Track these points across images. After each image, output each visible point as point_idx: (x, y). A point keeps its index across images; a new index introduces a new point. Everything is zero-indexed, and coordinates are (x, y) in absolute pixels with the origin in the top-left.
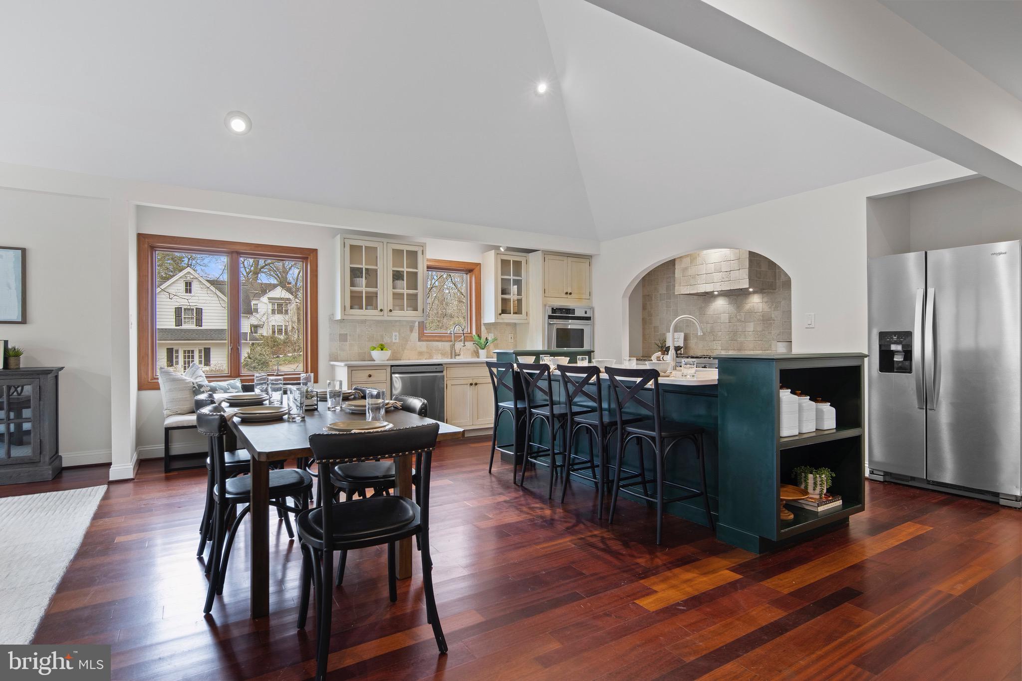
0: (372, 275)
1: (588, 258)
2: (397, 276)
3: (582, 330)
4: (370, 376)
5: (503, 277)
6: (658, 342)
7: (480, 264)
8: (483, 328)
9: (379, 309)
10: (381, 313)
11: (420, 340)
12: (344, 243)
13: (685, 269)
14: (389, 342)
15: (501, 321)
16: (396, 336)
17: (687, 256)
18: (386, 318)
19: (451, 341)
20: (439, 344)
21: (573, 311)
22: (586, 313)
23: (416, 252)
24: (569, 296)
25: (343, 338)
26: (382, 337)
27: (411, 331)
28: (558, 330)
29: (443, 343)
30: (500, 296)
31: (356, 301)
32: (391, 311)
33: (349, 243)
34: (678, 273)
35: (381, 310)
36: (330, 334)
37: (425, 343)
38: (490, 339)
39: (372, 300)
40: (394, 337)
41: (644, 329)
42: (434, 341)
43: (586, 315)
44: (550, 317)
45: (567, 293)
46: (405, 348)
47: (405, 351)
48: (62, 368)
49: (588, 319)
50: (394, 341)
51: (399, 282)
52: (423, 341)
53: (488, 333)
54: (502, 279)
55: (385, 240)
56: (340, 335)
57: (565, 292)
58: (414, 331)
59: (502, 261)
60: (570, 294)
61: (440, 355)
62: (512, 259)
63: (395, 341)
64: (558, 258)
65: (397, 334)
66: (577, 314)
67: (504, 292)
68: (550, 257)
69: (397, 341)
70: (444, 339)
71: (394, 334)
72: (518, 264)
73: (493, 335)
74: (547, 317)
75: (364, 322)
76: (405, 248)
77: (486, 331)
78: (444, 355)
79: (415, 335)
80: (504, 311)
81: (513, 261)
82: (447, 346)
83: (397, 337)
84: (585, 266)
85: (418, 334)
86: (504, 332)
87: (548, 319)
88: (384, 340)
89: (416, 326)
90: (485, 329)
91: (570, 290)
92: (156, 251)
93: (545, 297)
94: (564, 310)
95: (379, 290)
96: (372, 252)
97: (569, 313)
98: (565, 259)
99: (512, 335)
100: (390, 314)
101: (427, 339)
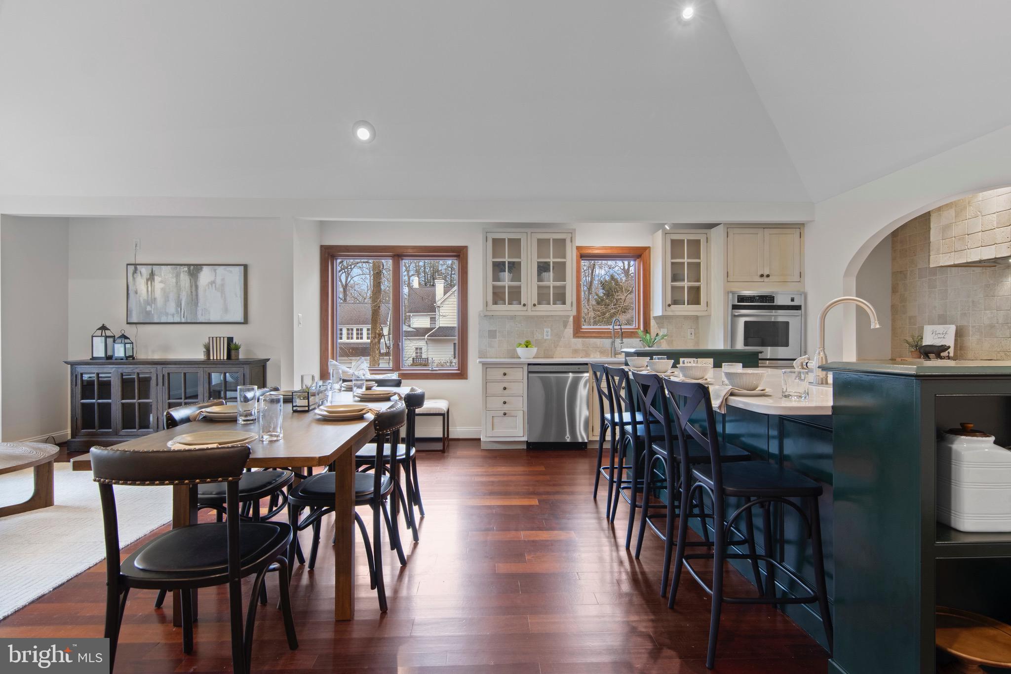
0: (515, 267)
1: (799, 227)
2: (543, 268)
3: (787, 323)
4: (505, 374)
5: (673, 261)
6: (910, 340)
7: (649, 247)
8: (653, 323)
9: (522, 304)
10: (525, 308)
11: (575, 336)
12: (486, 237)
13: (946, 228)
14: (540, 338)
15: (671, 314)
16: (547, 332)
17: (948, 206)
18: (530, 313)
19: (611, 337)
20: (598, 341)
21: (772, 298)
22: (793, 300)
23: (564, 240)
24: (766, 279)
25: (492, 334)
26: (533, 333)
27: (565, 326)
28: (746, 323)
29: (602, 340)
30: (669, 284)
31: (498, 296)
32: (534, 305)
33: (491, 236)
34: (934, 235)
35: (524, 305)
36: (480, 331)
37: (580, 340)
38: (661, 334)
39: (515, 295)
40: (545, 333)
41: (894, 320)
42: (591, 337)
43: (793, 304)
44: (735, 307)
45: (762, 276)
46: (558, 345)
47: (558, 349)
48: (268, 360)
49: (798, 308)
50: (545, 337)
51: (545, 274)
52: (578, 337)
53: (660, 328)
54: (673, 263)
55: (529, 230)
56: (490, 331)
57: (759, 274)
58: (568, 327)
59: (673, 241)
60: (768, 276)
61: (598, 353)
62: (685, 237)
63: (547, 338)
64: (747, 231)
65: (549, 330)
66: (778, 302)
67: (675, 278)
68: (738, 231)
69: (549, 337)
71: (545, 330)
72: (695, 245)
74: (730, 307)
75: (513, 318)
76: (551, 236)
77: (656, 326)
78: (603, 352)
79: (570, 330)
80: (675, 302)
81: (688, 240)
82: (607, 342)
83: (549, 333)
84: (792, 237)
85: (572, 330)
86: (682, 326)
87: (732, 309)
88: (535, 336)
89: (570, 320)
90: (656, 324)
91: (766, 273)
92: (336, 259)
93: (728, 281)
94: (757, 298)
95: (523, 284)
96: (515, 244)
97: (766, 301)
98: (760, 231)
99: (693, 330)
100: (534, 309)
101: (583, 335)
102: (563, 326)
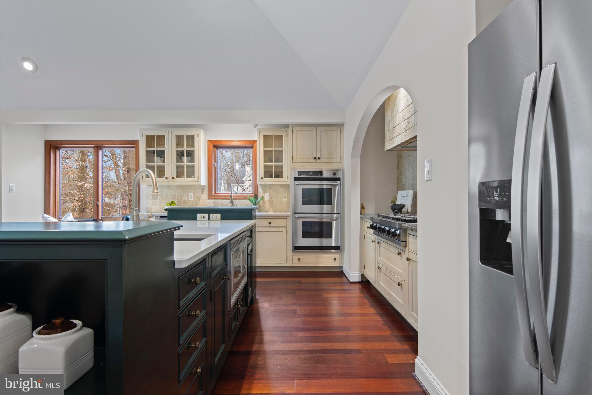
0: (161, 154)
1: (340, 126)
2: (180, 155)
3: (331, 189)
5: (264, 149)
7: (255, 140)
8: (260, 189)
9: (165, 177)
10: (167, 180)
11: (209, 198)
12: (142, 134)
14: (186, 200)
18: (170, 183)
21: (321, 173)
22: (335, 174)
23: (192, 136)
24: (318, 161)
26: (181, 196)
27: (203, 192)
28: (303, 189)
30: (262, 164)
32: (173, 178)
33: (145, 133)
36: (147, 195)
37: (212, 201)
39: (162, 172)
40: (190, 196)
42: (220, 199)
43: (334, 177)
44: (296, 179)
45: (315, 158)
46: (198, 204)
49: (339, 179)
50: (190, 199)
51: (181, 158)
52: (211, 199)
53: (264, 193)
54: (265, 151)
55: (170, 130)
56: (153, 195)
57: (314, 157)
58: (205, 192)
59: (264, 136)
60: (319, 158)
63: (191, 199)
64: (306, 129)
65: (192, 194)
66: (325, 175)
67: (266, 160)
68: (298, 129)
69: (192, 199)
70: (227, 198)
71: (190, 194)
72: (279, 138)
73: (268, 194)
76: (185, 134)
77: (262, 191)
79: (205, 195)
81: (274, 135)
83: (192, 197)
84: (336, 133)
85: (207, 194)
86: (279, 192)
87: (294, 180)
88: (183, 198)
89: (206, 188)
90: (262, 190)
91: (318, 156)
92: (59, 150)
93: (293, 162)
94: (312, 173)
95: (166, 165)
96: (162, 138)
97: (318, 176)
98: (314, 129)
99: (286, 194)
100: (173, 180)
101: (214, 197)
102: (202, 192)
